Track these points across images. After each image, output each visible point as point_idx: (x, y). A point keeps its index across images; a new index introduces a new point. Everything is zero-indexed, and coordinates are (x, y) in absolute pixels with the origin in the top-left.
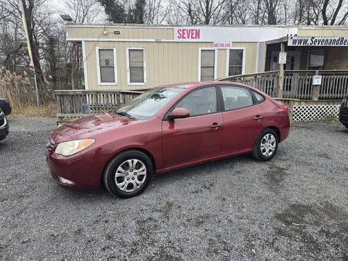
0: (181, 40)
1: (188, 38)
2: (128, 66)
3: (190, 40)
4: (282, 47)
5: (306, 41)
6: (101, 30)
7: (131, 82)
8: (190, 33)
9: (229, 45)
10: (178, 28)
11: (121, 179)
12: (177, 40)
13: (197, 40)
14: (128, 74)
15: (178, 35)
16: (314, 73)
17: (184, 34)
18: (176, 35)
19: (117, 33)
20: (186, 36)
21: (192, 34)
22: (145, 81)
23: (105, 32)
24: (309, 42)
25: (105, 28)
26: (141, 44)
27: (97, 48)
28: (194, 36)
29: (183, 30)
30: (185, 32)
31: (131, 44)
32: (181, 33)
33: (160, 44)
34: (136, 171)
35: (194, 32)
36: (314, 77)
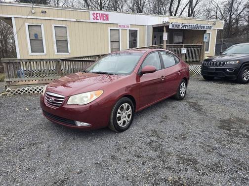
0: (95, 21)
1: (101, 20)
2: (55, 40)
3: (102, 21)
4: (165, 29)
5: (179, 26)
6: (30, 9)
7: (58, 52)
8: (102, 16)
9: (128, 27)
10: (93, 12)
11: (119, 119)
12: (92, 21)
13: (107, 22)
14: (55, 45)
15: (93, 17)
16: (182, 46)
17: (97, 16)
18: (92, 17)
19: (44, 12)
20: (99, 18)
21: (103, 17)
22: (69, 51)
23: (33, 11)
24: (181, 26)
25: (33, 7)
26: (65, 22)
27: (27, 24)
28: (105, 18)
29: (97, 14)
30: (98, 15)
31: (56, 21)
32: (95, 15)
33: (80, 23)
34: (127, 111)
35: (105, 16)
36: (182, 49)
